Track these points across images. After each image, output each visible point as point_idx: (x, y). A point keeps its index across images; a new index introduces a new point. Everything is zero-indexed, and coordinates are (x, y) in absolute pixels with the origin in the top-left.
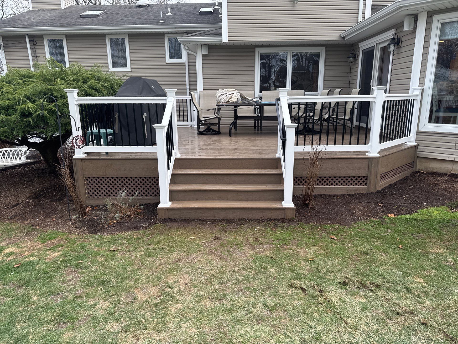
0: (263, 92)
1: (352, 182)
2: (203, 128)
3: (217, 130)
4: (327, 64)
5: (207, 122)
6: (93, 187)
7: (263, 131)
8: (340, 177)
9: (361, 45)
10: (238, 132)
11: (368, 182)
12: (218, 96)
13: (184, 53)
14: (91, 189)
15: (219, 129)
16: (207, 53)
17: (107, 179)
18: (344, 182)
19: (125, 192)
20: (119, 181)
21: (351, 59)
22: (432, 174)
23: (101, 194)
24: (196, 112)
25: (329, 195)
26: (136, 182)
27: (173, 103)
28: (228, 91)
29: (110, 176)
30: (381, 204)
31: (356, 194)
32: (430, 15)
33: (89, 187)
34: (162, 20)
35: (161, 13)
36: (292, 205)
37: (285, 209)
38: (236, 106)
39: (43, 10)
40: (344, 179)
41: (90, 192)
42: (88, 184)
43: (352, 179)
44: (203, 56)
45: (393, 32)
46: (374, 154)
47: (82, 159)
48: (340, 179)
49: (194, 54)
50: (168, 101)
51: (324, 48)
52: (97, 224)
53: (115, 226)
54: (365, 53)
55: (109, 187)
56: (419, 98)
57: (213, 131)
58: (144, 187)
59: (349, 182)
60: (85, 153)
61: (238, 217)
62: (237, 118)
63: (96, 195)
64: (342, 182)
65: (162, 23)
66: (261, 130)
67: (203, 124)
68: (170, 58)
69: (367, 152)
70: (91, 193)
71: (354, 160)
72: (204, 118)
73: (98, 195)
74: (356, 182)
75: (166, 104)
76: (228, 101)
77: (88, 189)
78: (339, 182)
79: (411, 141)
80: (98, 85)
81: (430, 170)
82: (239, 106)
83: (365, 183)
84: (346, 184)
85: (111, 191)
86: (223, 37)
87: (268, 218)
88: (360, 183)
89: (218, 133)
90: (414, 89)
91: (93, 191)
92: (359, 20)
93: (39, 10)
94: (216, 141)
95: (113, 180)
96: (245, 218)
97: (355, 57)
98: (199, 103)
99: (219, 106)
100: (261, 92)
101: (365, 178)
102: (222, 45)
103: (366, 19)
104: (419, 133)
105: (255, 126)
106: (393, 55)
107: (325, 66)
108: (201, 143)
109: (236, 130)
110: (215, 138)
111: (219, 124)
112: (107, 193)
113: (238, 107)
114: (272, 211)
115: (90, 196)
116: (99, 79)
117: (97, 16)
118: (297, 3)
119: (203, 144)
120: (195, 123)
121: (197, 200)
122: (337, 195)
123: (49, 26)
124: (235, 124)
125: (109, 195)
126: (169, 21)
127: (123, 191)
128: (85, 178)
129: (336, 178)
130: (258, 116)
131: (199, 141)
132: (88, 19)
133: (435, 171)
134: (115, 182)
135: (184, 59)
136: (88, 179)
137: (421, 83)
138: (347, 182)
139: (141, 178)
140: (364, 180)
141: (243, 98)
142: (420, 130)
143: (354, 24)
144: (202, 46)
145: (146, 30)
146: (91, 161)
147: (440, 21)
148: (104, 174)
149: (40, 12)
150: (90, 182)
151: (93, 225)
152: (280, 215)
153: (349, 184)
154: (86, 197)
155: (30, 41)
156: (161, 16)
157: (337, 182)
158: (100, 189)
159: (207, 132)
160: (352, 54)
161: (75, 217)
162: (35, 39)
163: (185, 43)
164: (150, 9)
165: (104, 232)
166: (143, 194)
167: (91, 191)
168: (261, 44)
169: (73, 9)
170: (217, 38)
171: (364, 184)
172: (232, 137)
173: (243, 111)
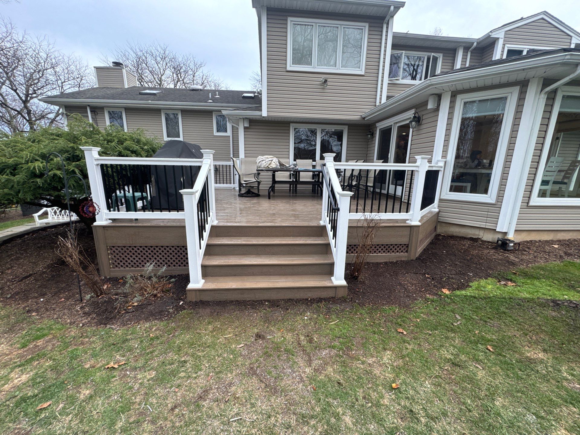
0: (297, 160)
1: (393, 249)
2: (243, 191)
3: (257, 192)
4: (349, 140)
5: (248, 185)
6: (118, 257)
7: (297, 194)
8: (382, 245)
9: (377, 125)
10: (276, 194)
11: (409, 250)
12: (258, 162)
13: (229, 126)
14: (116, 259)
15: (258, 192)
16: (248, 126)
17: (134, 248)
18: (387, 249)
19: (152, 265)
20: (148, 250)
21: (369, 136)
22: (452, 237)
23: (128, 265)
24: (237, 176)
25: (372, 263)
26: (168, 251)
27: (210, 166)
28: (268, 158)
29: (138, 245)
30: (428, 275)
31: (397, 261)
32: (454, 95)
33: (113, 257)
34: (211, 100)
35: (210, 94)
36: (344, 283)
37: (336, 287)
38: (274, 171)
39: (108, 88)
40: (387, 247)
41: (114, 262)
42: (112, 254)
43: (394, 247)
44: (245, 128)
45: (413, 111)
46: (416, 222)
47: (104, 227)
48: (382, 247)
49: (237, 126)
50: (203, 163)
51: (347, 127)
52: (112, 308)
53: (134, 311)
54: (382, 131)
55: (137, 256)
56: (442, 169)
57: (253, 193)
58: (176, 256)
59: (391, 249)
60: (110, 219)
61: (282, 298)
62: (274, 182)
63: (122, 266)
64: (384, 249)
65: (210, 102)
66: (296, 193)
67: (244, 187)
68: (217, 132)
69: (408, 220)
70: (116, 264)
71: (396, 228)
72: (245, 181)
73: (125, 266)
74: (398, 249)
75: (201, 166)
76: (268, 167)
77: (112, 259)
78: (382, 249)
79: (435, 208)
80: (136, 147)
81: (450, 234)
82: (277, 171)
83: (406, 250)
84: (389, 252)
85: (140, 261)
86: (263, 112)
87: (317, 297)
88: (401, 250)
89: (257, 195)
90: (438, 161)
91: (119, 261)
92: (377, 104)
93: (104, 88)
94: (256, 203)
95: (141, 249)
96: (291, 298)
97: (373, 135)
98: (241, 169)
99: (259, 172)
100: (295, 160)
101: (406, 246)
102: (261, 119)
103: (382, 103)
104: (441, 200)
105: (290, 189)
106: (413, 132)
107: (348, 141)
108: (242, 206)
109: (274, 193)
110: (255, 200)
111: (258, 187)
112: (135, 264)
113: (276, 173)
114: (322, 290)
115: (115, 267)
116: (138, 142)
117: (154, 94)
118: (326, 86)
119: (244, 207)
120: (237, 186)
121: (235, 275)
122: (381, 263)
123: (109, 99)
124: (272, 188)
125: (138, 266)
126: (216, 101)
127: (151, 264)
128: (108, 247)
129: (379, 246)
130: (293, 180)
131: (240, 203)
132: (146, 96)
133: (455, 234)
134: (144, 252)
135: (229, 133)
136: (112, 248)
137: (444, 156)
138: (389, 249)
139: (173, 247)
140: (406, 247)
141: (281, 164)
142: (442, 197)
143: (372, 107)
144: (244, 119)
145: (196, 107)
146: (114, 228)
147: (463, 100)
148: (131, 243)
149: (104, 89)
150: (114, 252)
151: (106, 310)
152: (331, 294)
153: (391, 251)
154: (111, 268)
155: (91, 111)
156: (210, 97)
157: (380, 249)
158: (126, 259)
159: (247, 194)
160: (370, 132)
161: (88, 297)
162: (96, 110)
163: (229, 116)
164: (201, 92)
165: (117, 321)
166: (176, 264)
167: (116, 261)
168: (295, 120)
169: (135, 88)
170: (257, 113)
171: (404, 251)
172: (271, 199)
173: (282, 176)
